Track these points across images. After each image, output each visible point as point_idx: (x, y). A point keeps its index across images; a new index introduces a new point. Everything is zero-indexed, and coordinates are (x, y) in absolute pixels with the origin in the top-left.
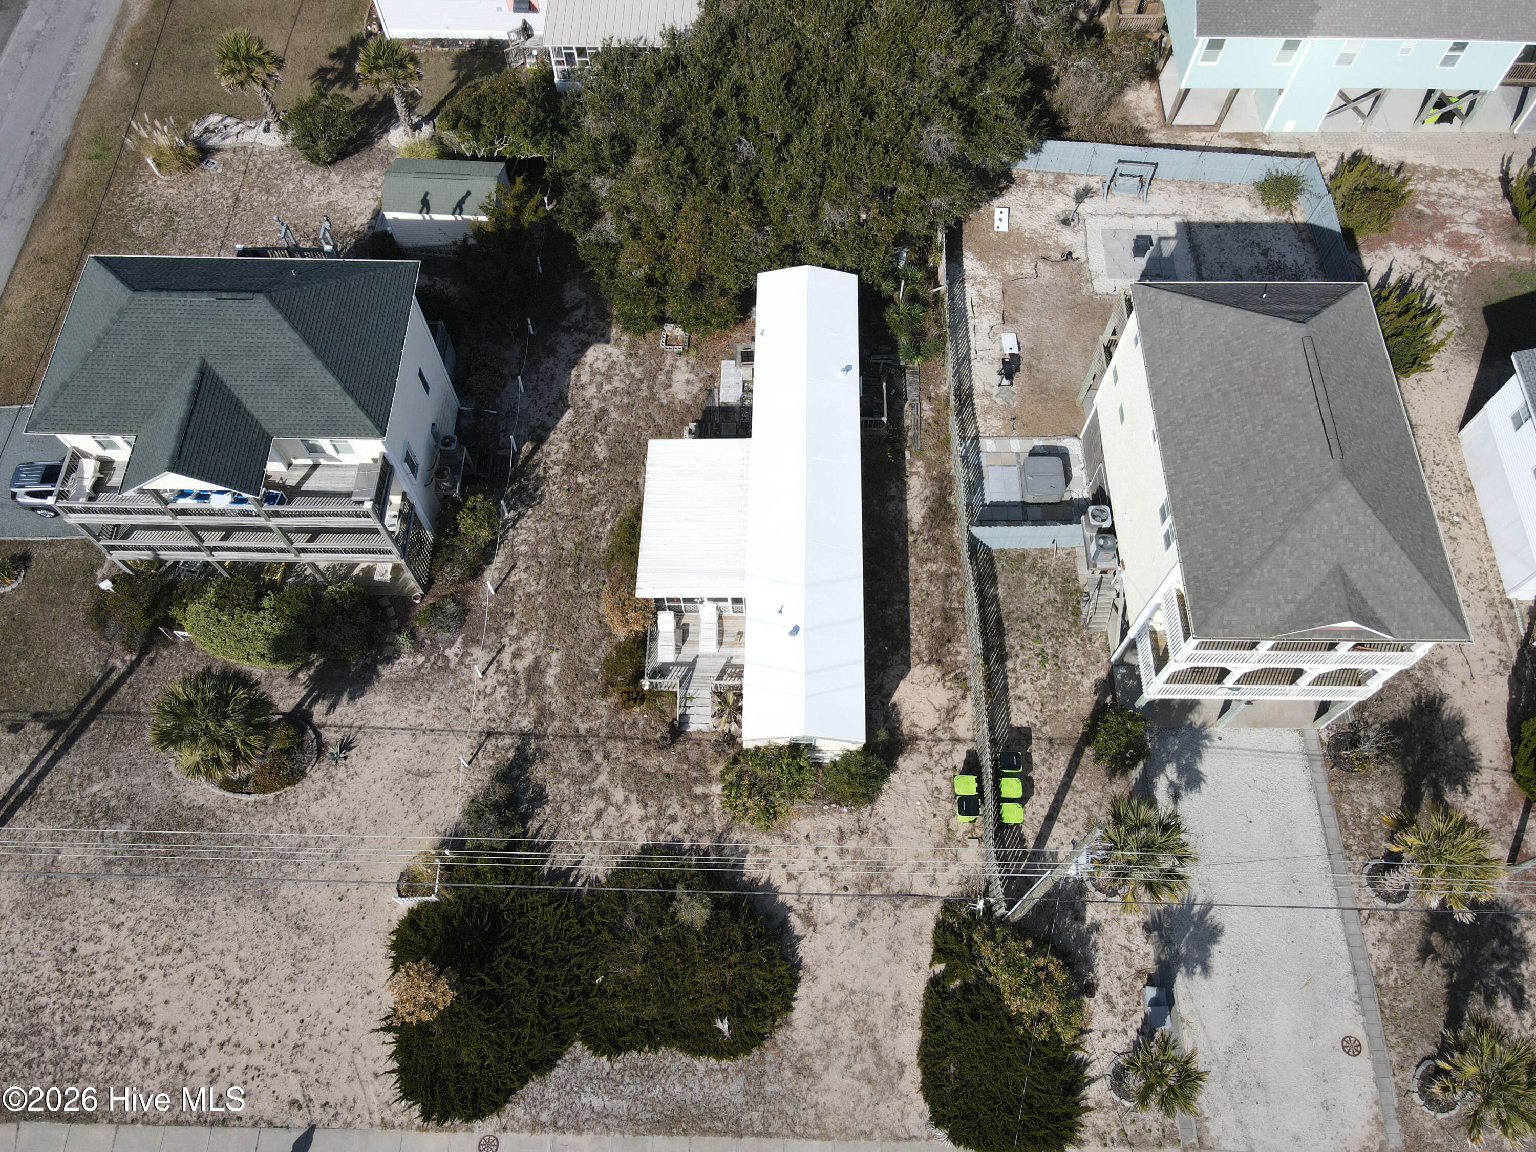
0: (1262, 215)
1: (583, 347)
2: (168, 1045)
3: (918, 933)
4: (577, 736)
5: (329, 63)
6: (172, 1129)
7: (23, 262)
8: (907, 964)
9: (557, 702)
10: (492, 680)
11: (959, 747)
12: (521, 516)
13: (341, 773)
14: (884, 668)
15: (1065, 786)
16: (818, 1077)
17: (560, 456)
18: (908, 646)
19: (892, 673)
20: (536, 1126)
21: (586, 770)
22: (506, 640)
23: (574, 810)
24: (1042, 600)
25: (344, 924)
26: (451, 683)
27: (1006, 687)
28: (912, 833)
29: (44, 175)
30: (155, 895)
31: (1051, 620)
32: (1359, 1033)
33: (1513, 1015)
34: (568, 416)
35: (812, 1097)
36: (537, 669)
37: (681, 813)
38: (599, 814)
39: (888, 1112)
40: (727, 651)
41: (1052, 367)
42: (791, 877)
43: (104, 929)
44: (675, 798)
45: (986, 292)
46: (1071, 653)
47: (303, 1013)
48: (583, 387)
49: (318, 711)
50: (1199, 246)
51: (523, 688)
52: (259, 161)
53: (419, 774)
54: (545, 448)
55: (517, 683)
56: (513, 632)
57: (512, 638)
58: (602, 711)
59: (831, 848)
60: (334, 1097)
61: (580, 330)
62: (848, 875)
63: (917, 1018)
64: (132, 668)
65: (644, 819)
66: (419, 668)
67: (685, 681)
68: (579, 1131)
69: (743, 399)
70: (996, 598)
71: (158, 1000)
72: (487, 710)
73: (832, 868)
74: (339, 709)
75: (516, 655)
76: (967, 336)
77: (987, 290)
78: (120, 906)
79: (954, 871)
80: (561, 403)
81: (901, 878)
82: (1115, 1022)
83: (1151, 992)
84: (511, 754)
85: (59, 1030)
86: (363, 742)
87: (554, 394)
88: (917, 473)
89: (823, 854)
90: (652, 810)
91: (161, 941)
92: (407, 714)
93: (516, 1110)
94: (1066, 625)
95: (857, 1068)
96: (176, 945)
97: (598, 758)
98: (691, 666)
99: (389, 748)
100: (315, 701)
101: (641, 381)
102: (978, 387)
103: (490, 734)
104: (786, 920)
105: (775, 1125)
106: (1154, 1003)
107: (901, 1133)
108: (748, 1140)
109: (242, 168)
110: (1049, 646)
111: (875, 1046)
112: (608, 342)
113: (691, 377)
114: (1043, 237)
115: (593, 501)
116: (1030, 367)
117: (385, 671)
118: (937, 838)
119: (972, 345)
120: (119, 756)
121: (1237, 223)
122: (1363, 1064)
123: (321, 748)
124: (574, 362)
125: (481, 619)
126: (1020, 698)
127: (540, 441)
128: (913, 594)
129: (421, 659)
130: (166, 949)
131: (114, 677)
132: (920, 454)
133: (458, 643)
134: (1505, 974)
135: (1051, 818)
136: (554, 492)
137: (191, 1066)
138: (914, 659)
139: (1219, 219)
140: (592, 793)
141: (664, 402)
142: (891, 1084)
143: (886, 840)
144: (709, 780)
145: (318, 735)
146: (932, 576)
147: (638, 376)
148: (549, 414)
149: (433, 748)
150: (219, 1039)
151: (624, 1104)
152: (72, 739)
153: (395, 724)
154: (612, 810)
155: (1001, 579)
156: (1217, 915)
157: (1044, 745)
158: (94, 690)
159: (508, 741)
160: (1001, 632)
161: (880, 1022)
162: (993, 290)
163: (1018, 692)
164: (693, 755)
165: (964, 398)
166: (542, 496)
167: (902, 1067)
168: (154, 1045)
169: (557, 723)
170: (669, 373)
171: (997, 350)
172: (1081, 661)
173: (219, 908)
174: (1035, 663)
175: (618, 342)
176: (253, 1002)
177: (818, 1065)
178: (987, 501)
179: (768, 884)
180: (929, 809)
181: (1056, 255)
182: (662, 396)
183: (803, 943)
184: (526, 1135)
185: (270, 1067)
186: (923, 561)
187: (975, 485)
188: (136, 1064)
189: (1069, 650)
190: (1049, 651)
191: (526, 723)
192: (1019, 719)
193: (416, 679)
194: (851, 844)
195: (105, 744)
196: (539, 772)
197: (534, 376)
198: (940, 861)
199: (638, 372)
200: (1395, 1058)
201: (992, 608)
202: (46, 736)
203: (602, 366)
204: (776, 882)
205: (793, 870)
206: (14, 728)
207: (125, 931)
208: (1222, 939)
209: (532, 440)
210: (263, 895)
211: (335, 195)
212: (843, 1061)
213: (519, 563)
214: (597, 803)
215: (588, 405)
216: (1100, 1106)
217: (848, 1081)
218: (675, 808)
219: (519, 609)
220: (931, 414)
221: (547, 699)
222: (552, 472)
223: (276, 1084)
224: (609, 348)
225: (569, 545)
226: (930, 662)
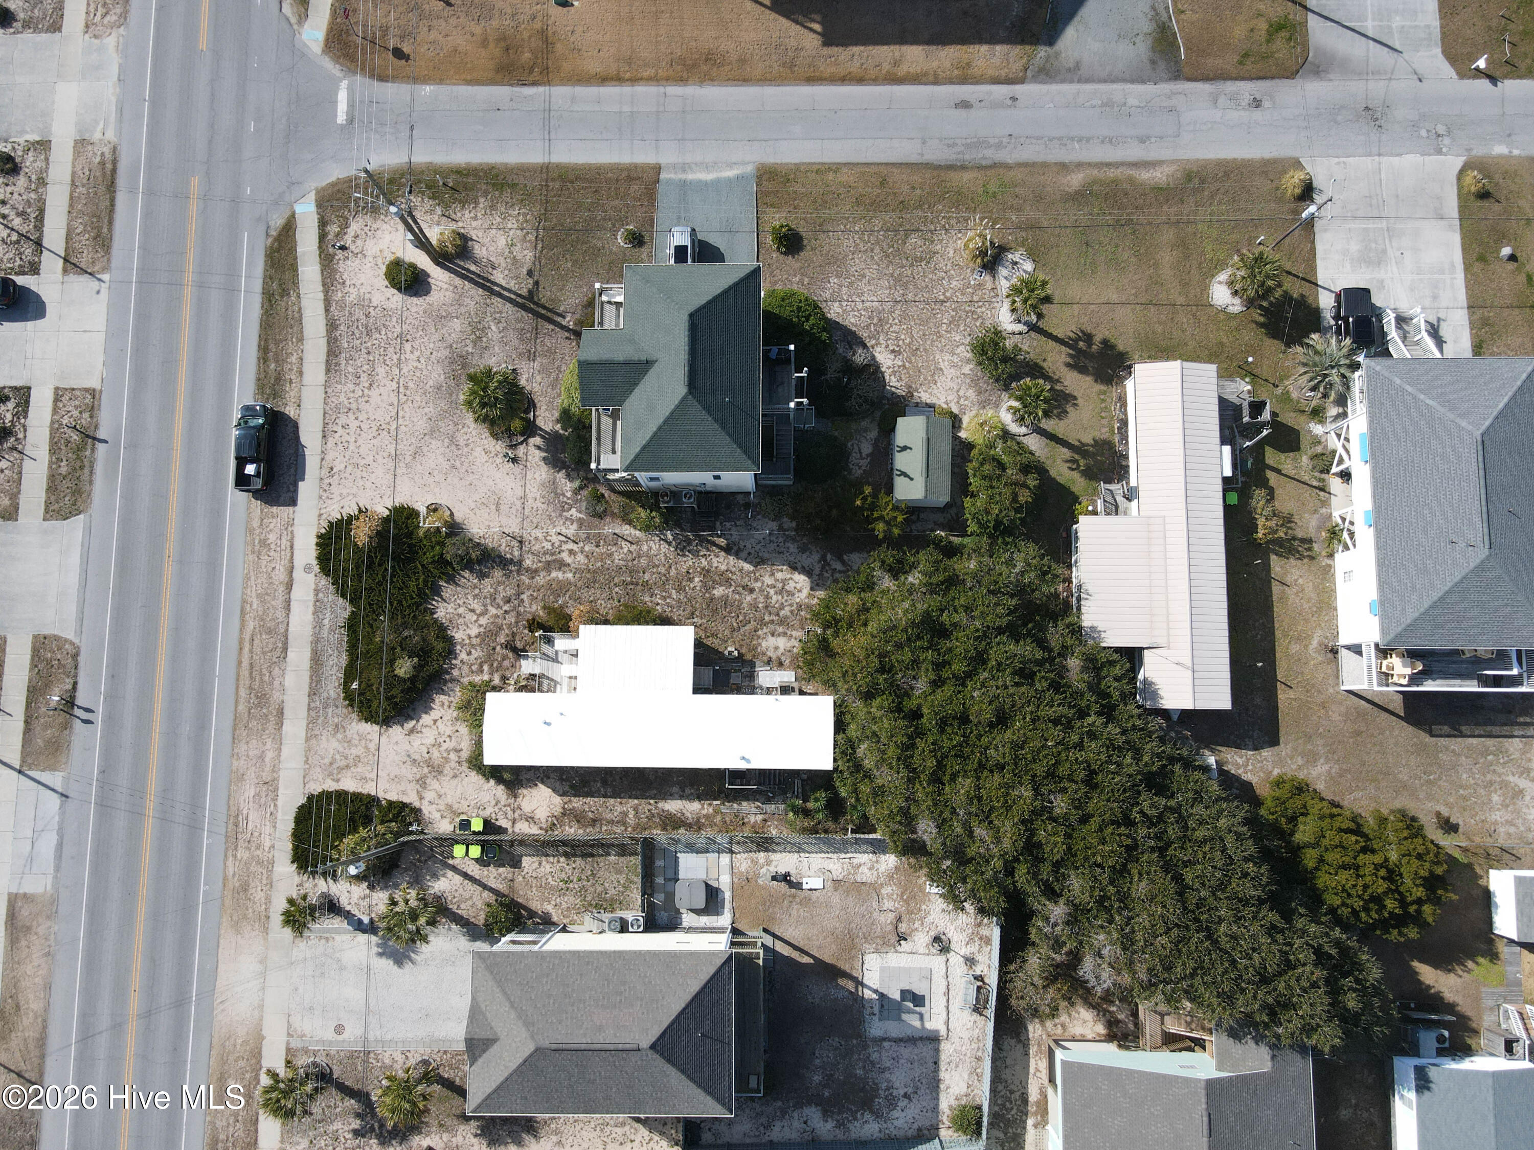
0: (947, 1103)
1: (808, 572)
2: (360, 400)
3: (404, 793)
4: (518, 594)
5: (1097, 339)
6: (322, 412)
7: (882, 168)
8: (387, 786)
9: (541, 580)
10: (555, 539)
11: (510, 823)
12: (669, 544)
13: (499, 460)
14: (561, 779)
15: (485, 887)
16: (334, 735)
17: (715, 564)
18: (575, 796)
19: (558, 784)
20: (317, 591)
21: (499, 601)
22: (581, 544)
23: (475, 596)
24: (607, 885)
25: (416, 478)
26: (553, 515)
27: (547, 855)
28: (459, 792)
29: (967, 157)
30: (434, 374)
31: (592, 889)
32: (346, 1035)
33: (351, 1127)
34: (748, 567)
35: (325, 733)
36: (562, 565)
37: (472, 657)
38: (473, 611)
39: (317, 773)
40: (566, 681)
41: (794, 912)
42: (435, 721)
43: (417, 353)
44: (481, 654)
45: (864, 869)
46: (569, 900)
47: (373, 465)
48: (772, 574)
49: (537, 440)
50: (915, 1044)
51: (549, 558)
52: (983, 309)
53: (498, 505)
54: (723, 553)
55: (552, 555)
56: (587, 548)
57: (583, 548)
58: (534, 607)
59: (450, 745)
60: (334, 489)
61: (823, 568)
62: (435, 754)
63: (360, 790)
64: (563, 327)
65: (470, 637)
66: (563, 495)
67: (546, 657)
68: (314, 614)
69: (761, 688)
70: (609, 854)
71: (382, 390)
72: (536, 539)
73: (440, 745)
74: (537, 452)
75: (571, 552)
76: (822, 852)
77: (866, 871)
78: (429, 358)
79: (437, 815)
80: (759, 561)
81: (433, 784)
82: (354, 900)
83: (366, 920)
84: (508, 556)
85: (369, 344)
86: (517, 469)
87: (766, 555)
88: (703, 808)
89: (448, 740)
90: (474, 641)
91: (411, 384)
92: (534, 491)
93: (324, 581)
94: (589, 898)
95: (338, 757)
96: (408, 393)
97: (506, 608)
98: (555, 660)
99: (513, 485)
100: (542, 437)
101: (778, 615)
102: (774, 857)
103: (521, 542)
104: (412, 719)
105: (313, 714)
106: (360, 921)
107: (307, 779)
108: (306, 699)
109: (976, 298)
110: (576, 885)
111: (348, 767)
112: (812, 589)
113: (781, 650)
114: (922, 920)
115: (680, 589)
116: (794, 897)
117: (561, 475)
118: (456, 806)
119: (814, 855)
120: (512, 336)
121: (939, 1080)
122: (330, 1035)
123: (513, 447)
124: (794, 568)
125: (596, 528)
126: (540, 864)
127: (727, 550)
128: (612, 801)
129: (569, 494)
130: (406, 388)
131: (559, 319)
132: (717, 812)
133: (579, 515)
134: (372, 1129)
135: (466, 876)
136: (688, 562)
137: (350, 414)
138: (566, 799)
139: (943, 1066)
140: (485, 606)
141: (760, 632)
142: (330, 774)
143: (455, 776)
144: (491, 673)
145: (522, 443)
146: (625, 814)
147: (782, 613)
148: (749, 554)
149: (513, 510)
150: (363, 426)
151: (325, 635)
152: (523, 307)
153: (528, 486)
154: (475, 617)
155: (622, 859)
156: (408, 966)
157: (510, 876)
158: (550, 310)
159: (516, 553)
160: (584, 856)
161: (359, 770)
162: (865, 875)
163: (544, 863)
164: (506, 663)
165: (765, 844)
166: (684, 555)
167: (338, 781)
168: (360, 393)
169: (527, 581)
170: (785, 634)
171: (808, 873)
172: (564, 906)
173: (426, 410)
174: (563, 876)
175: (810, 596)
176: (379, 438)
177: (340, 736)
178: (679, 855)
179: (432, 709)
180: (472, 803)
181: (903, 927)
182: (765, 630)
183: (400, 729)
184: (313, 586)
185: (348, 454)
186: (636, 809)
187: (692, 848)
188: (351, 386)
189: (572, 899)
190: (571, 885)
191: (528, 562)
192: (526, 861)
193: (556, 494)
194: (453, 756)
195: (519, 325)
196: (498, 574)
197: (781, 540)
198: (442, 808)
199: (786, 612)
200: (332, 1053)
201: (601, 852)
202: (524, 292)
203: (791, 586)
204: (432, 713)
205: (439, 723)
206: (530, 273)
207: (415, 364)
208: (396, 967)
209: (728, 545)
210: (433, 431)
211: (950, 372)
212: (341, 750)
213: (634, 547)
214: (479, 609)
215: (756, 580)
216: (316, 885)
217: (332, 752)
218: (475, 654)
219: (602, 550)
220: (752, 820)
221: (542, 574)
222: (703, 560)
223: (340, 458)
224: (806, 591)
225: (647, 577)
226: (564, 808)
